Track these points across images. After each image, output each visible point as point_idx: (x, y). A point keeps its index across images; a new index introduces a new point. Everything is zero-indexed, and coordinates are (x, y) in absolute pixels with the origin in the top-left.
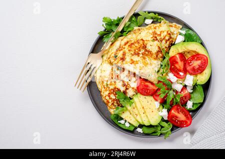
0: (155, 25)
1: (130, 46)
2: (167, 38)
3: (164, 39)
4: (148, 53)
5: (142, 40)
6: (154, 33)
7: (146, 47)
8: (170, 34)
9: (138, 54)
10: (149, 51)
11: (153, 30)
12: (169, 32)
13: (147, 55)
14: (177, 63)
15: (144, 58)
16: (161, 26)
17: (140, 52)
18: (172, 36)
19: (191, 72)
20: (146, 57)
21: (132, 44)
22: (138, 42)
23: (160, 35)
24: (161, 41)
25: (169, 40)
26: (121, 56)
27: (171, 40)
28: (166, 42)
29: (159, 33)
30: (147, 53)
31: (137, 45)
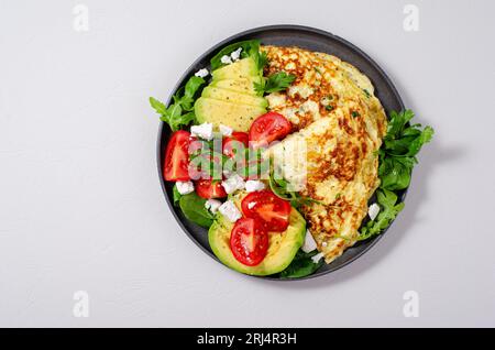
0: (360, 218)
1: (356, 151)
2: (326, 224)
3: (329, 218)
4: (324, 173)
5: (352, 179)
6: (349, 208)
7: (336, 176)
8: (329, 233)
9: (334, 154)
10: (325, 177)
11: (355, 209)
12: (333, 233)
13: (322, 168)
14: (275, 210)
15: (319, 160)
16: (354, 226)
17: (334, 160)
18: (323, 235)
19: (243, 225)
20: (320, 165)
21: (357, 157)
22: (354, 169)
23: (339, 215)
24: (328, 210)
25: (321, 224)
26: (349, 124)
27: (318, 228)
28: (320, 217)
29: (344, 215)
30: (326, 172)
31: (351, 163)
